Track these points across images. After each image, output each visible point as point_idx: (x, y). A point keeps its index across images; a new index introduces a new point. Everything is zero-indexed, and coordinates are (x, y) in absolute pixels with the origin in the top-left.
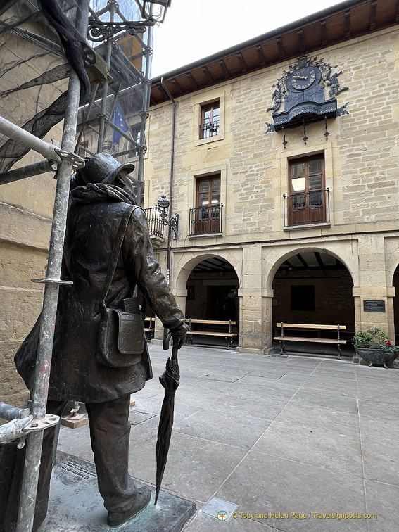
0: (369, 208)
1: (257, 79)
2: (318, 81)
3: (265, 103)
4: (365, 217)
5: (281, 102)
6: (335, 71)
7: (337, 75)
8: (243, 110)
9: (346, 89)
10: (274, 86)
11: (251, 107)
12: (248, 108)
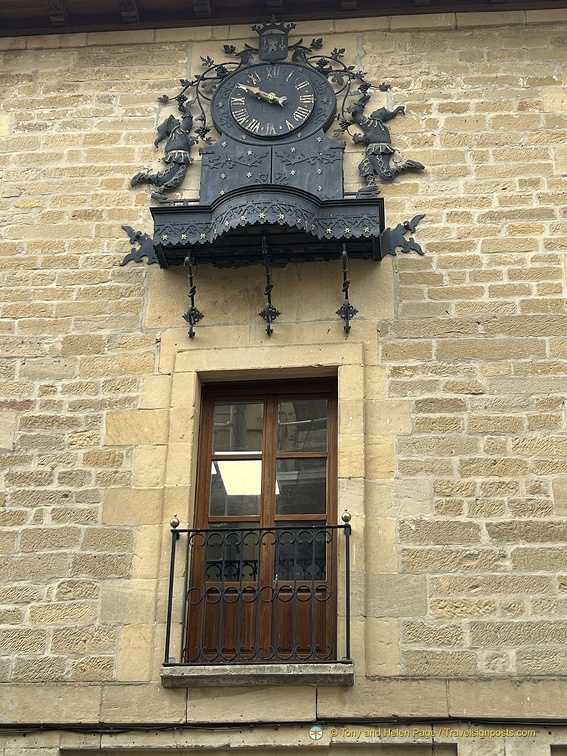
0: (496, 618)
1: (106, 61)
2: (323, 119)
3: (127, 153)
4: (483, 654)
5: (187, 164)
6: (380, 102)
7: (386, 117)
8: (39, 159)
9: (414, 169)
10: (164, 101)
11: (73, 156)
12: (59, 156)
